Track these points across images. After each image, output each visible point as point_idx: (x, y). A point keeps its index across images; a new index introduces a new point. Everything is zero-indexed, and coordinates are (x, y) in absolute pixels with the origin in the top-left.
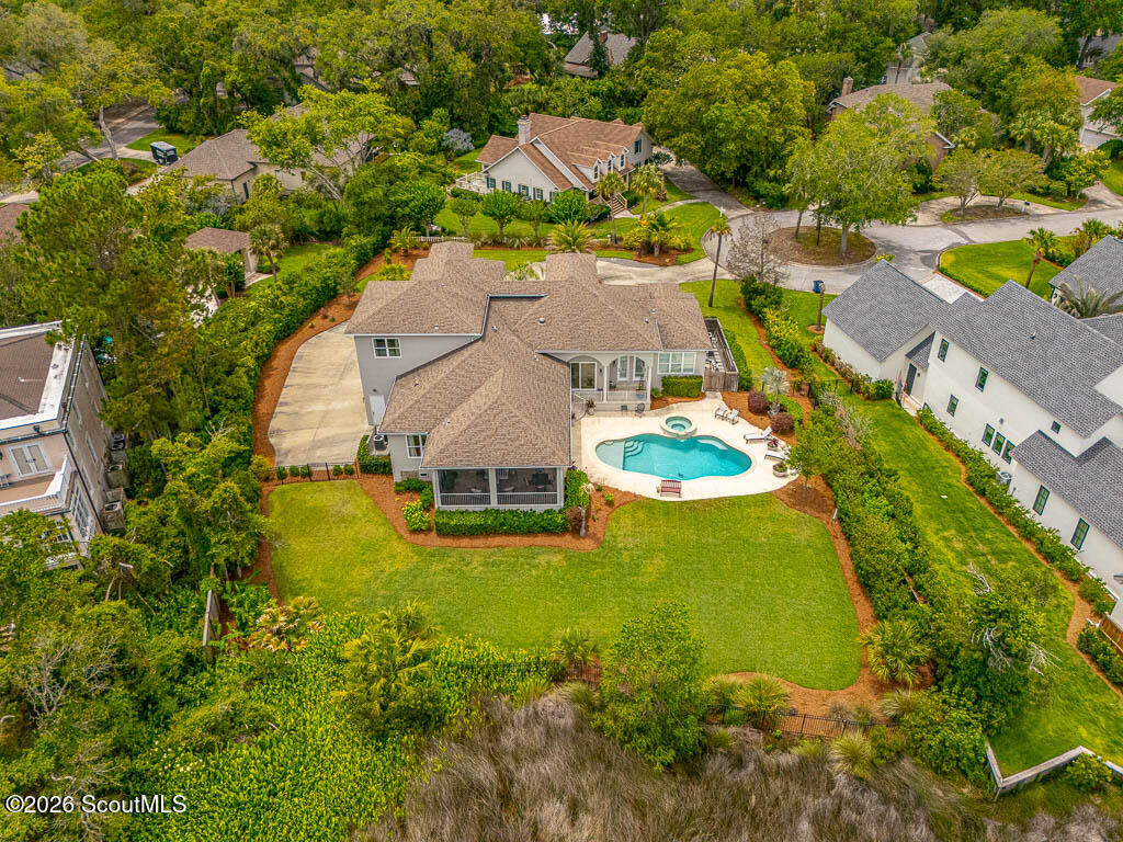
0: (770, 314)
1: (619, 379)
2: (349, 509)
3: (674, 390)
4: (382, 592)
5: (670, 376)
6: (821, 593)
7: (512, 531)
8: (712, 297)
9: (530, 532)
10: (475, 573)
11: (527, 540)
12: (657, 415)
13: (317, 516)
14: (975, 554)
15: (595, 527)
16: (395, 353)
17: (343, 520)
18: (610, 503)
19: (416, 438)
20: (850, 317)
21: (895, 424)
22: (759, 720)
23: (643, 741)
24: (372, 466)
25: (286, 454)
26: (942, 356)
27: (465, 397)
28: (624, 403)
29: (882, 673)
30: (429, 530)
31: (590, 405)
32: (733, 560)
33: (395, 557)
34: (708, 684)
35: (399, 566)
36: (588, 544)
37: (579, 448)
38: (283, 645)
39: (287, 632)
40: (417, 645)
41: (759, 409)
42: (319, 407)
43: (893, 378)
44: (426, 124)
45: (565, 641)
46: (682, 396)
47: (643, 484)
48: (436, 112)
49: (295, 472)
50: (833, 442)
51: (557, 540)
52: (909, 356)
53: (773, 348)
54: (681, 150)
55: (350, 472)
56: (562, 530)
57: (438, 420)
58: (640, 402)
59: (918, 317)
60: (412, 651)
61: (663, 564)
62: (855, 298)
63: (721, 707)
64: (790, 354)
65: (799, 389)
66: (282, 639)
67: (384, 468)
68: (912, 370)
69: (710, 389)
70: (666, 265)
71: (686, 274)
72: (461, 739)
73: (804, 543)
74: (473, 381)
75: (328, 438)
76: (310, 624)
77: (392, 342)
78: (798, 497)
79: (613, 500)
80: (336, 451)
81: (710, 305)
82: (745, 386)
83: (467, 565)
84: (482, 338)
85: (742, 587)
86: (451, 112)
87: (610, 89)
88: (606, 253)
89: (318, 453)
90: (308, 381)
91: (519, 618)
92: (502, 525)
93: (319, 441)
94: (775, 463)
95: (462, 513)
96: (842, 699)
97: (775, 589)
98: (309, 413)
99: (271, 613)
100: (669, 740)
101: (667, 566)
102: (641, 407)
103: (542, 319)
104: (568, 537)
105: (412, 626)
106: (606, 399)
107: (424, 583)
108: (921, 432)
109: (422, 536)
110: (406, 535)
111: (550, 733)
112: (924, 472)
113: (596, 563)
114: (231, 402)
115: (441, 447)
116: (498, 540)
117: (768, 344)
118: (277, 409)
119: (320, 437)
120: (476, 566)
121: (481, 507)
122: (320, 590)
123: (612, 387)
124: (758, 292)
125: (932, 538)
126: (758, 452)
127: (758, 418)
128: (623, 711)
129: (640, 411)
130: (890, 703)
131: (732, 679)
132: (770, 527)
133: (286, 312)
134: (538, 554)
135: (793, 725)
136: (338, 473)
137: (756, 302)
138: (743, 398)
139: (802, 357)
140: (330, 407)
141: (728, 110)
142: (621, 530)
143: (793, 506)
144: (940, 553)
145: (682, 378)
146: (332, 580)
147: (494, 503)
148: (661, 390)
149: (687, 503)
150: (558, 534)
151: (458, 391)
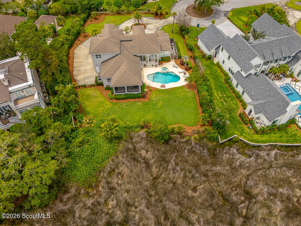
0: (186, 37)
1: (151, 58)
2: (96, 94)
3: (164, 60)
4: (106, 113)
5: (163, 57)
6: (192, 107)
7: (131, 98)
8: (173, 30)
9: (135, 98)
10: (124, 108)
11: (134, 100)
12: (160, 67)
13: (89, 96)
14: (223, 97)
15: (148, 96)
17: (95, 97)
18: (151, 91)
19: (108, 79)
20: (204, 39)
21: (212, 66)
22: (179, 133)
23: (158, 139)
24: (99, 84)
25: (79, 81)
26: (222, 50)
27: (118, 69)
28: (153, 64)
29: (202, 123)
30: (114, 98)
31: (145, 65)
32: (176, 101)
33: (107, 105)
34: (170, 127)
35: (108, 107)
36: (146, 100)
37: (143, 77)
38: (89, 125)
39: (90, 123)
40: (115, 124)
41: (182, 64)
42: (83, 68)
43: (212, 54)
45: (143, 121)
46: (165, 61)
47: (157, 85)
49: (82, 86)
50: (197, 74)
51: (140, 100)
52: (216, 49)
53: (187, 45)
55: (94, 86)
56: (141, 97)
57: (113, 75)
58: (156, 64)
59: (218, 41)
60: (115, 125)
62: (205, 34)
63: (173, 131)
64: (190, 48)
65: (192, 57)
66: (89, 124)
67: (102, 84)
68: (216, 53)
69: (172, 59)
72: (126, 140)
73: (190, 96)
75: (87, 76)
76: (93, 121)
77: (100, 55)
78: (189, 86)
79: (152, 90)
80: (90, 80)
81: (172, 32)
82: (180, 58)
83: (122, 106)
84: (120, 54)
85: (177, 107)
89: (86, 81)
90: (79, 61)
91: (134, 116)
92: (129, 97)
93: (85, 77)
94: (185, 78)
95: (120, 95)
96: (195, 128)
97: (184, 107)
98: (81, 70)
99: (85, 120)
100: (163, 138)
101: (163, 104)
103: (133, 46)
104: (142, 99)
105: (114, 120)
106: (149, 63)
107: (114, 110)
108: (217, 68)
109: (112, 100)
110: (109, 100)
111: (142, 138)
112: (216, 78)
113: (148, 104)
114: (64, 70)
115: (115, 82)
116: (128, 100)
117: (185, 45)
118: (74, 69)
119: (85, 76)
120: (124, 106)
121: (124, 93)
122: (93, 113)
123: (150, 60)
124: (183, 30)
125: (215, 94)
126: (181, 75)
127: (182, 66)
128: (155, 134)
129: (156, 66)
130: (203, 129)
131: (175, 126)
132: (183, 94)
133: (70, 41)
134: (137, 103)
135: (185, 134)
136: (91, 86)
137: (183, 33)
138: (179, 61)
139: (193, 48)
140: (86, 68)
142: (153, 96)
143: (188, 88)
144: (216, 97)
145: (165, 57)
146: (95, 110)
147: (126, 92)
148: (161, 60)
149: (166, 89)
150: (140, 98)
151: (116, 67)
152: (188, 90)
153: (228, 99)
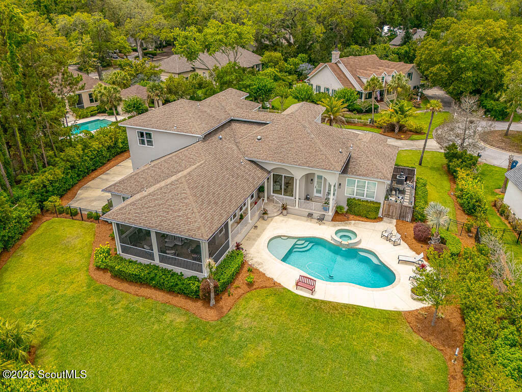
0: (462, 173)
1: (316, 194)
2: (76, 241)
3: (356, 210)
5: (354, 199)
7: (159, 287)
8: (422, 158)
9: (171, 291)
11: (167, 297)
12: (332, 226)
15: (226, 301)
16: (150, 143)
18: (250, 284)
25: (79, 200)
27: (169, 176)
28: (311, 211)
30: (105, 269)
31: (284, 208)
36: (211, 314)
37: (259, 236)
41: (422, 238)
44: (291, 60)
46: (361, 216)
48: (300, 55)
49: (68, 211)
50: (478, 279)
51: (190, 305)
53: (458, 197)
54: (434, 75)
56: (194, 296)
58: (322, 213)
61: (264, 353)
64: (469, 203)
65: (469, 231)
69: (388, 216)
70: (401, 139)
71: (412, 145)
74: (181, 166)
77: (149, 135)
78: (427, 324)
79: (254, 282)
81: (420, 164)
82: (418, 218)
83: (113, 305)
84: (204, 140)
86: (309, 56)
87: (406, 52)
88: (364, 128)
92: (152, 279)
94: (416, 285)
101: (268, 356)
102: (322, 217)
103: (259, 137)
104: (199, 304)
106: (298, 206)
107: (73, 310)
109: (102, 273)
110: (92, 267)
113: (208, 334)
116: (147, 291)
117: (455, 195)
120: (119, 307)
121: (147, 261)
123: (308, 199)
127: (419, 246)
129: (321, 219)
132: (385, 347)
134: (169, 311)
136: (89, 216)
137: (454, 164)
138: (412, 227)
139: (479, 206)
141: (470, 51)
142: (247, 309)
143: (418, 331)
145: (363, 201)
146: (23, 289)
147: (157, 261)
148: (346, 208)
149: (316, 301)
150: (191, 299)
152: (416, 339)
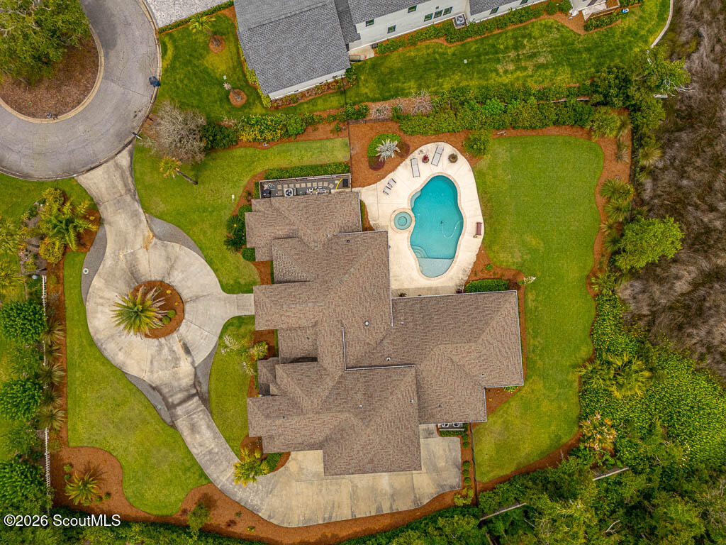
6: (543, 151)
14: (518, 59)
17: (506, 429)
49: (464, 472)
61: (530, 236)
79: (485, 264)
80: (440, 453)
89: (441, 464)
90: (346, 503)
101: (532, 233)
112: (438, 66)
118: (386, 512)
125: (506, 80)
126: (430, 171)
127: (389, 164)
136: (467, 444)
142: (509, 259)
143: (481, 156)
146: (550, 421)
149: (485, 220)
151: (455, 374)
152: (487, 156)
153: (524, 47)
